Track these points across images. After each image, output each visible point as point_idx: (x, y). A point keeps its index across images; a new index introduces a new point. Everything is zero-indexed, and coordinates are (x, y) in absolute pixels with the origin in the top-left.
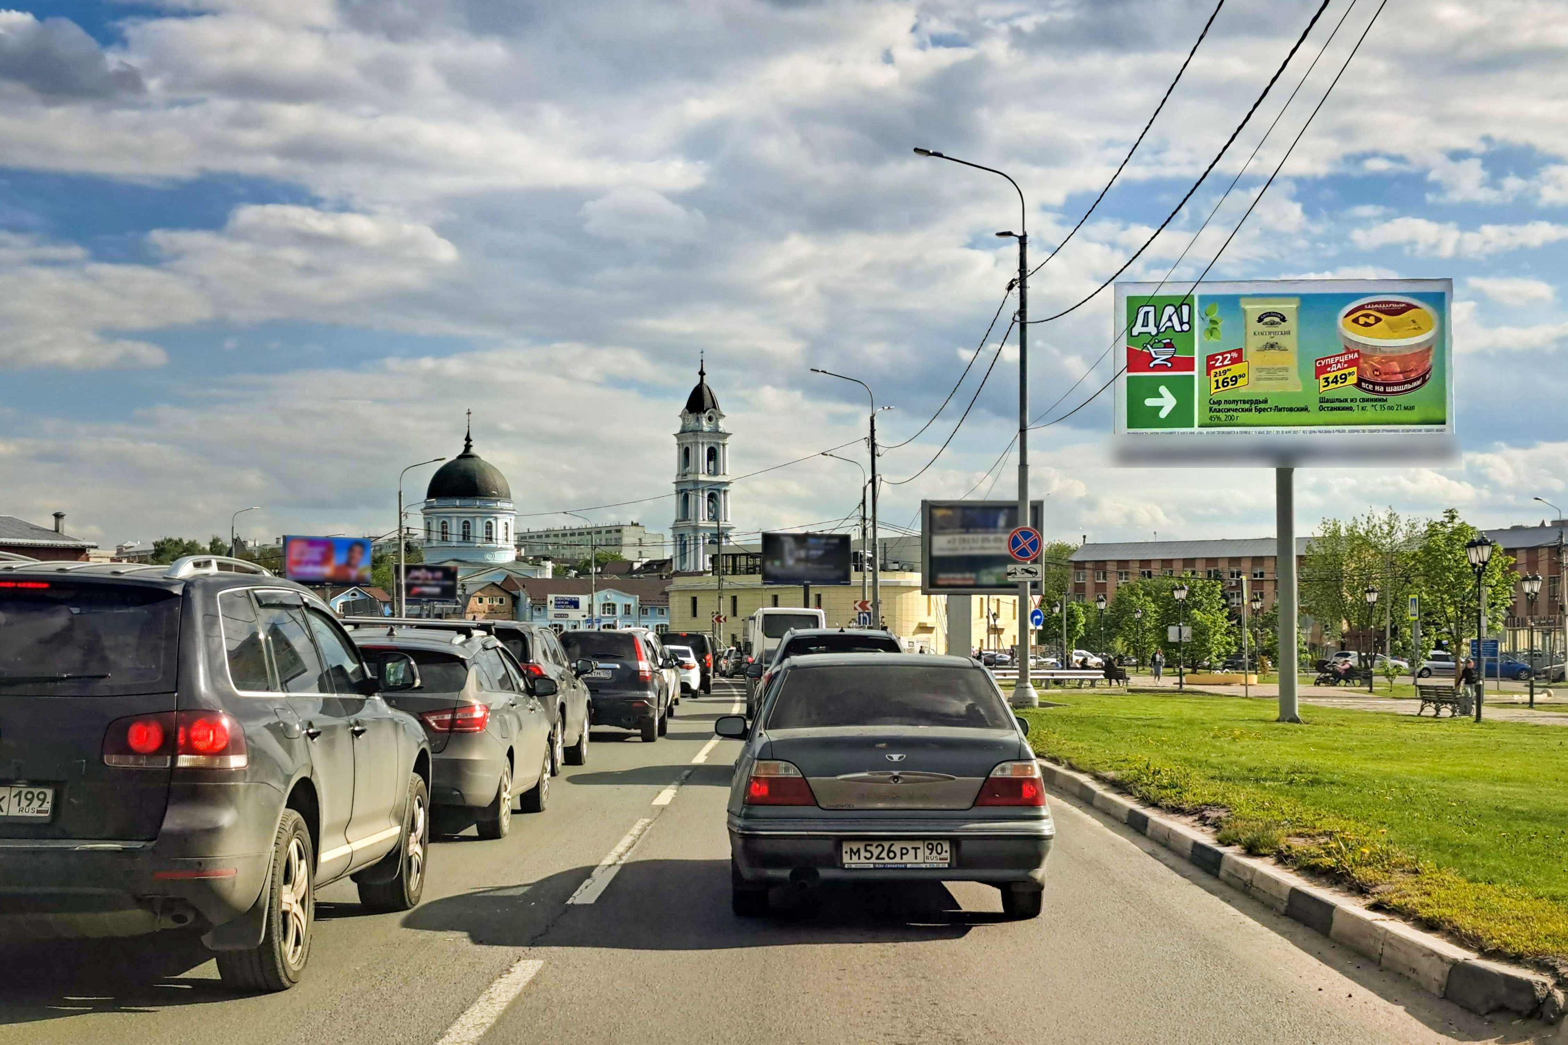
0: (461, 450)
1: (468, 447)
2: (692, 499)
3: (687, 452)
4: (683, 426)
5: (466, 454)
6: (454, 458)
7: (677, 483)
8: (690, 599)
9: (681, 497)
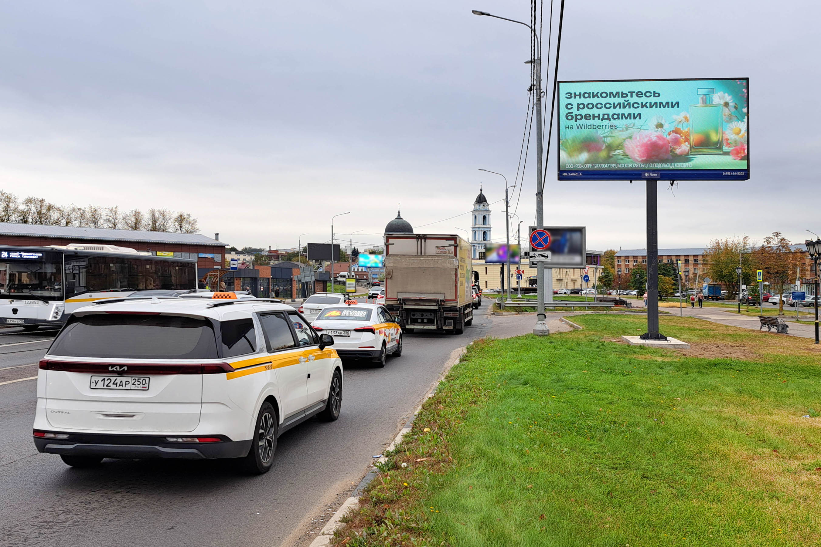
0: (396, 216)
1: (399, 215)
2: (477, 233)
3: (476, 217)
4: (474, 208)
5: (399, 217)
6: (394, 219)
7: (472, 228)
8: (484, 268)
9: (474, 233)
